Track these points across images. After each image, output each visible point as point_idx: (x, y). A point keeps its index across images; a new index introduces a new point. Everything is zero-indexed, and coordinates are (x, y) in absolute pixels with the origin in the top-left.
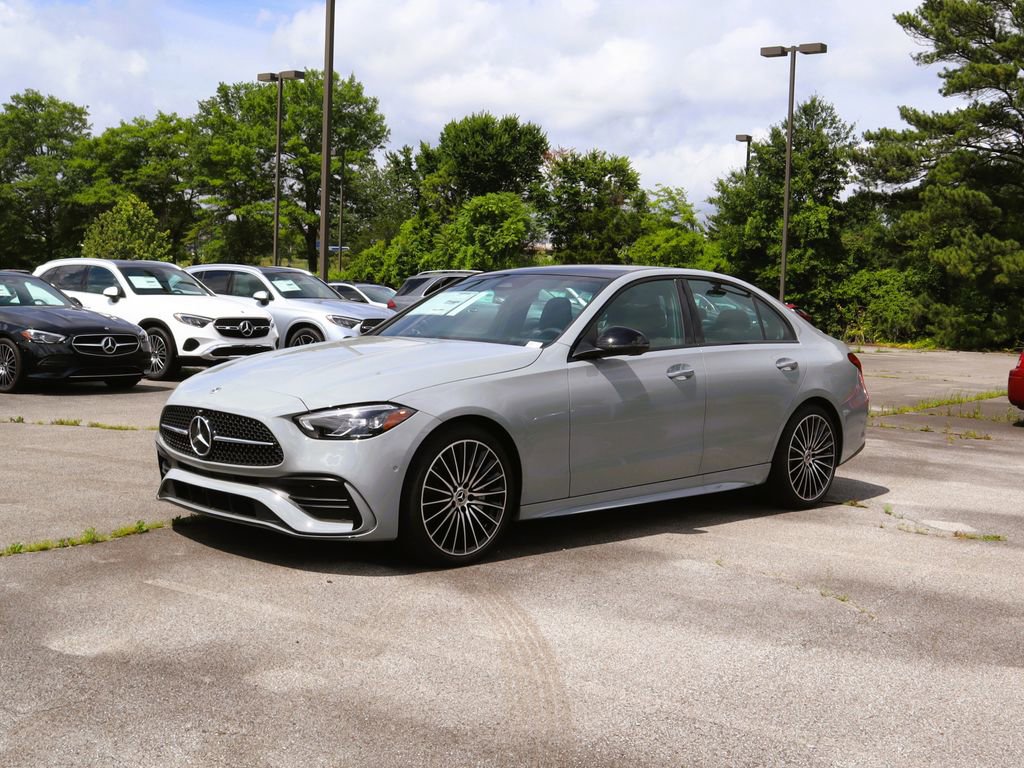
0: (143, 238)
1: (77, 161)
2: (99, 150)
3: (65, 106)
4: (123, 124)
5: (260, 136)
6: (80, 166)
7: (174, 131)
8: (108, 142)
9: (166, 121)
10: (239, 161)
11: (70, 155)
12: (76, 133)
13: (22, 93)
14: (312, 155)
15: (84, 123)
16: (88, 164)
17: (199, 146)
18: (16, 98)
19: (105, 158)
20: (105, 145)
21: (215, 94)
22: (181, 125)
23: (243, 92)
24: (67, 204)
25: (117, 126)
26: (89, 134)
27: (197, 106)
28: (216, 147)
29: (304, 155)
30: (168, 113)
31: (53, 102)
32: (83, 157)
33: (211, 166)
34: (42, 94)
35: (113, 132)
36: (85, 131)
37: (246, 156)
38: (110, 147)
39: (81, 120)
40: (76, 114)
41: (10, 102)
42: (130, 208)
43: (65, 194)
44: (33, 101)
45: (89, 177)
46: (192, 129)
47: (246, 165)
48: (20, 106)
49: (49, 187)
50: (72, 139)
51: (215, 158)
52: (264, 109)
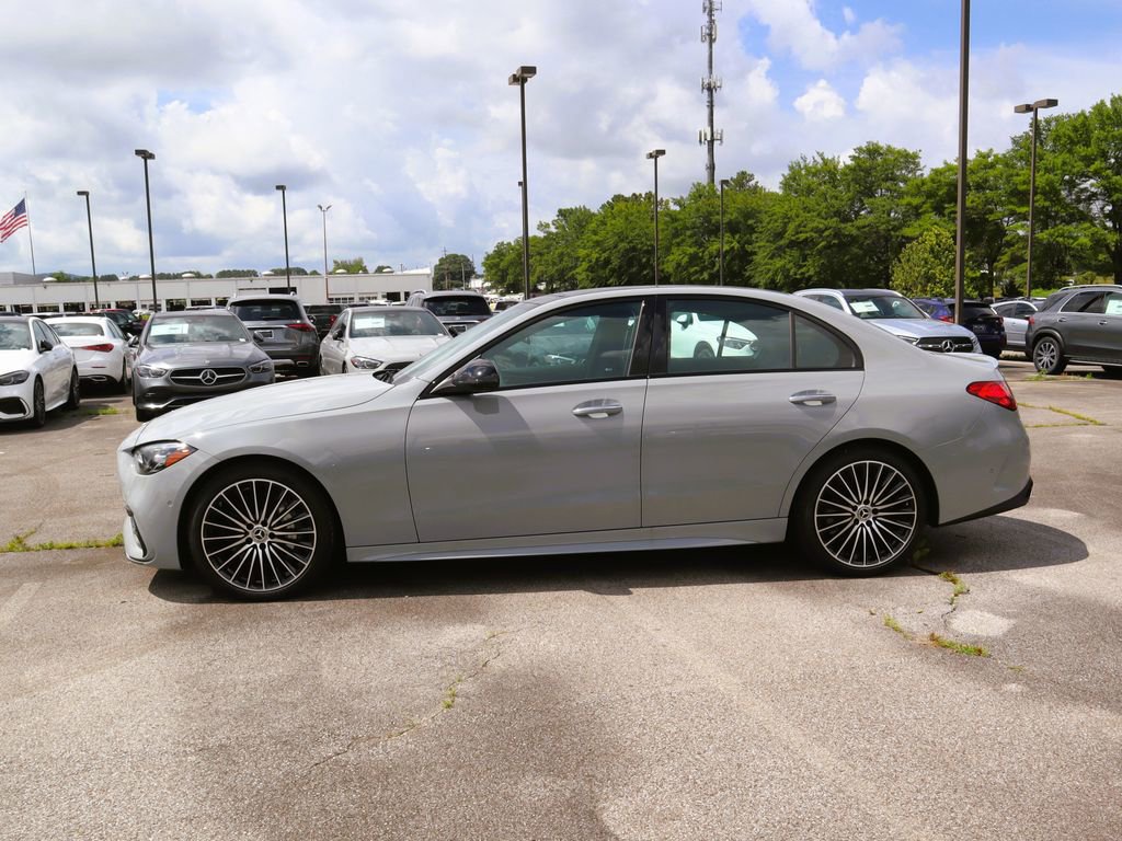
0: (943, 264)
1: (907, 199)
2: (925, 188)
3: (899, 152)
4: (946, 163)
5: (1064, 163)
6: (909, 204)
7: (992, 166)
8: (933, 181)
9: (984, 157)
10: (1043, 188)
11: (901, 195)
12: (910, 175)
13: (864, 145)
14: (1115, 177)
15: (917, 165)
16: (916, 201)
17: (1007, 178)
18: (859, 150)
19: (930, 195)
20: (930, 184)
21: (1027, 129)
22: (997, 160)
23: (1054, 123)
24: (898, 237)
25: (941, 166)
26: (922, 175)
27: (1010, 141)
28: (1021, 178)
29: (1107, 178)
30: (984, 150)
31: (890, 150)
32: (912, 196)
33: (1020, 196)
34: (881, 144)
35: (936, 172)
36: (919, 173)
37: (1050, 183)
38: (935, 185)
39: (914, 163)
40: (910, 159)
41: (853, 153)
42: (933, 238)
43: (895, 229)
44: (873, 151)
45: (916, 212)
46: (1006, 161)
47: (1051, 193)
48: (862, 156)
49: (883, 224)
50: (905, 181)
51: (1022, 188)
52: (1070, 138)
